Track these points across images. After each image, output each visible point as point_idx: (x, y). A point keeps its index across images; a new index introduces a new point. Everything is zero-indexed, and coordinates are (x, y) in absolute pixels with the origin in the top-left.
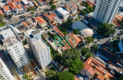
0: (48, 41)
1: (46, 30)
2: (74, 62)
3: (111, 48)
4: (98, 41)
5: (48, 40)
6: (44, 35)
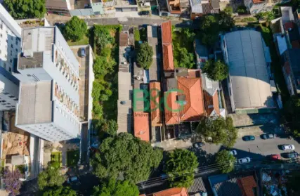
0: (122, 59)
1: (142, 13)
3: (279, 187)
4: (262, 137)
5: (124, 55)
6: (124, 32)
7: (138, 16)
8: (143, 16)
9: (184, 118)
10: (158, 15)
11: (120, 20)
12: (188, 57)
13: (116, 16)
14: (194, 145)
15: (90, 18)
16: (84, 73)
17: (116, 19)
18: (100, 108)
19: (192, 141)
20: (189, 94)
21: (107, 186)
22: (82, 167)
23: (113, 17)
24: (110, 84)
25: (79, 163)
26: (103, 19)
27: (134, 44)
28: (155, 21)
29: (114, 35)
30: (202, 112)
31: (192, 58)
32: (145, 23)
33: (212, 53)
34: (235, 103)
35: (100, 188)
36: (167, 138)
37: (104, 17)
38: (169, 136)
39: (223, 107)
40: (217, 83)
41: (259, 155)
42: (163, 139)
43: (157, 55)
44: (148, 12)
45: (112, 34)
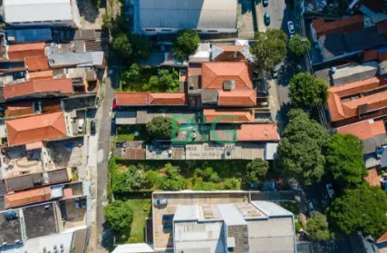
0: (164, 155)
1: (93, 130)
2: (337, 158)
4: (265, 5)
5: (159, 153)
6: (123, 153)
7: (97, 135)
8: (97, 129)
9: (250, 84)
10: (96, 109)
11: (101, 159)
12: (165, 76)
13: (95, 165)
14: (275, 78)
15: (95, 200)
16: (188, 200)
17: (99, 165)
18: (228, 181)
19: (270, 79)
20: (223, 77)
21: (335, 164)
22: (298, 198)
23: (95, 169)
24: (198, 170)
25: (294, 202)
26: (98, 182)
27: (141, 142)
28: (105, 114)
29: (124, 167)
30: (244, 64)
31: (167, 71)
32: (109, 127)
33: (159, 47)
34: (229, 27)
35: (336, 171)
36: (267, 106)
37: (95, 181)
38: (265, 103)
39: (234, 42)
40: (201, 45)
41: (285, 11)
42: (268, 110)
43: (161, 112)
44: (92, 122)
45: (123, 170)
